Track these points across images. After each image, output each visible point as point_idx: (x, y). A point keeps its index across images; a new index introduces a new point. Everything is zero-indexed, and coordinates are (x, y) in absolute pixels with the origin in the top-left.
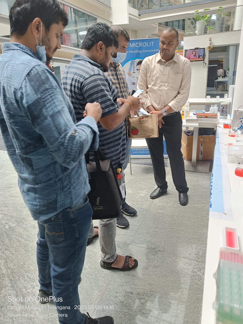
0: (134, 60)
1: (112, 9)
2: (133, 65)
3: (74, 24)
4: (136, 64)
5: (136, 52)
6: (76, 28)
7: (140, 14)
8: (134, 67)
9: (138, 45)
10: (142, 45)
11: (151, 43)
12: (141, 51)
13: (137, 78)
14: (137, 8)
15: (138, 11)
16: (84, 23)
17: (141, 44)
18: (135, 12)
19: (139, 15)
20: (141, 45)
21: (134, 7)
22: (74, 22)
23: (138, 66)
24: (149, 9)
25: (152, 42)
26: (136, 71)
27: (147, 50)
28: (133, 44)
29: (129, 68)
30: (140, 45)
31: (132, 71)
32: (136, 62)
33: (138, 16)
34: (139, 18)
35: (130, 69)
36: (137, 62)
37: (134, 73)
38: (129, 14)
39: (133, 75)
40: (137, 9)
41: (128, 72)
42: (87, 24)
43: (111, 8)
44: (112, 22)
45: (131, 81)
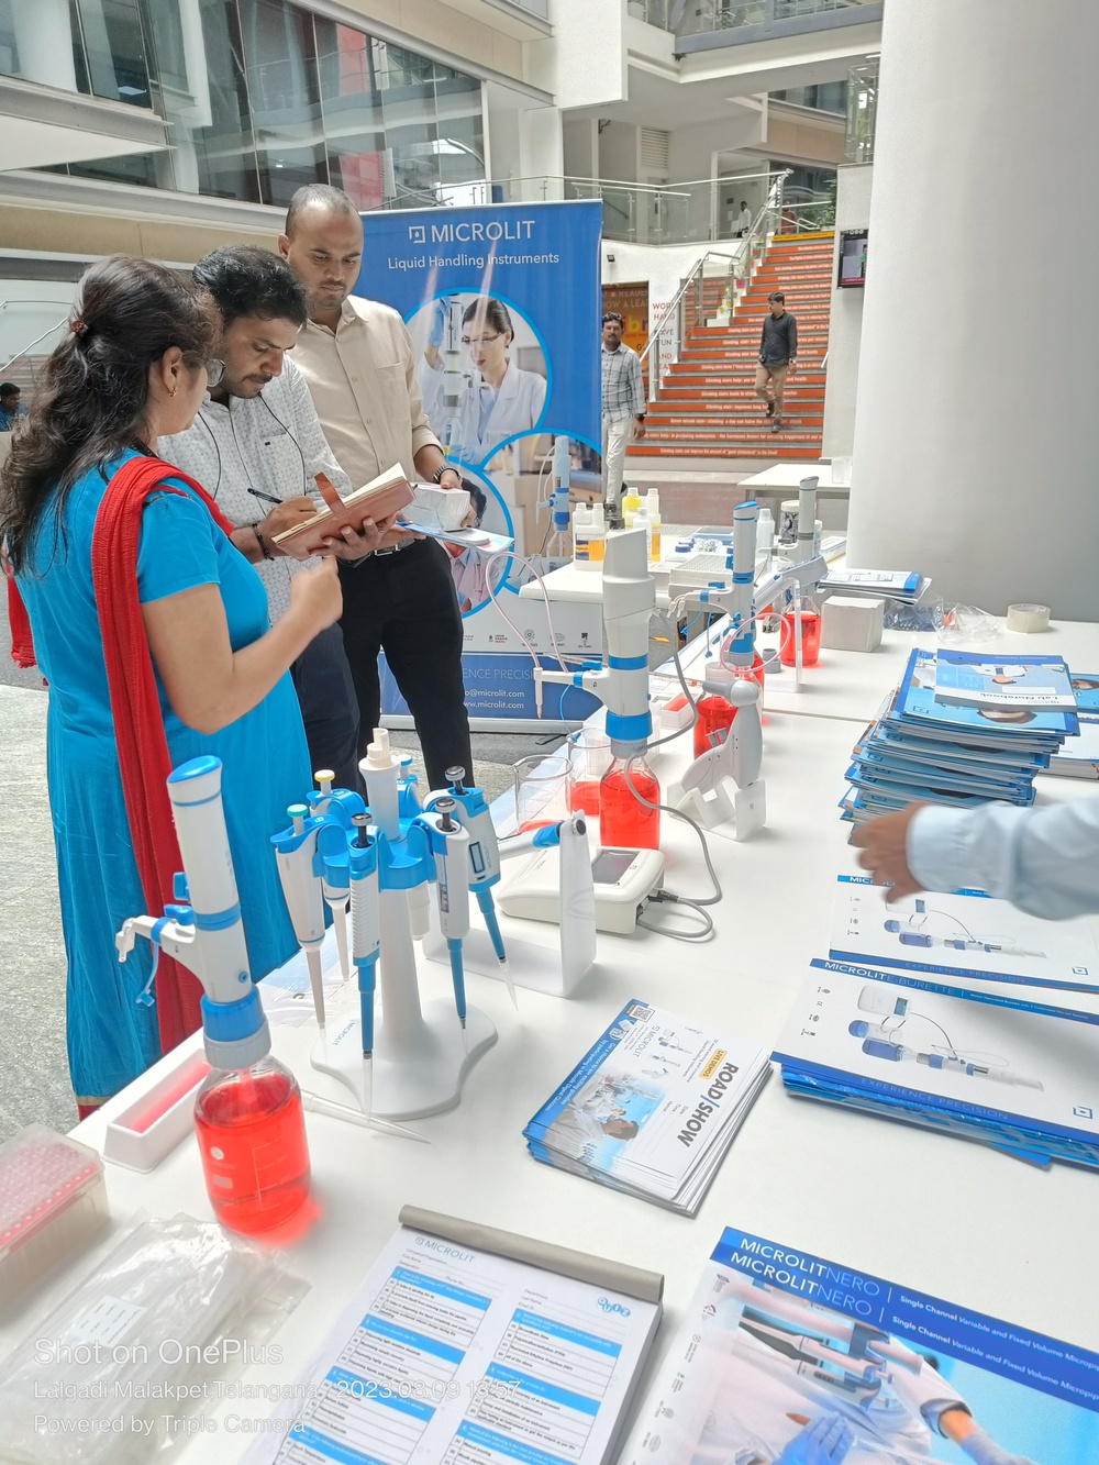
0: (453, 299)
1: (554, 31)
2: (446, 320)
3: (369, 111)
4: (459, 316)
5: (457, 262)
6: (380, 129)
7: (680, 52)
8: (451, 329)
9: (464, 232)
10: (484, 233)
11: (524, 227)
12: (480, 261)
13: (466, 376)
14: (669, 23)
15: (671, 38)
16: (419, 102)
17: (477, 228)
18: (660, 43)
19: (678, 57)
20: (478, 232)
21: (654, 20)
22: (369, 101)
23: (467, 324)
24: (725, 24)
25: (529, 223)
26: (459, 346)
27: (506, 257)
28: (445, 227)
29: (432, 333)
30: (474, 232)
31: (444, 346)
32: (460, 306)
33: (671, 61)
34: (678, 71)
35: (436, 338)
36: (466, 307)
37: (453, 353)
38: (631, 53)
39: (449, 363)
40: (669, 31)
41: (425, 347)
42: (430, 109)
43: (550, 26)
44: (552, 96)
45: (442, 389)
